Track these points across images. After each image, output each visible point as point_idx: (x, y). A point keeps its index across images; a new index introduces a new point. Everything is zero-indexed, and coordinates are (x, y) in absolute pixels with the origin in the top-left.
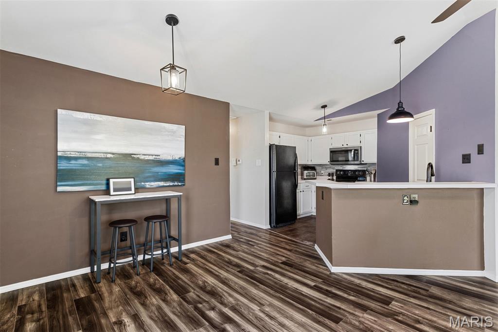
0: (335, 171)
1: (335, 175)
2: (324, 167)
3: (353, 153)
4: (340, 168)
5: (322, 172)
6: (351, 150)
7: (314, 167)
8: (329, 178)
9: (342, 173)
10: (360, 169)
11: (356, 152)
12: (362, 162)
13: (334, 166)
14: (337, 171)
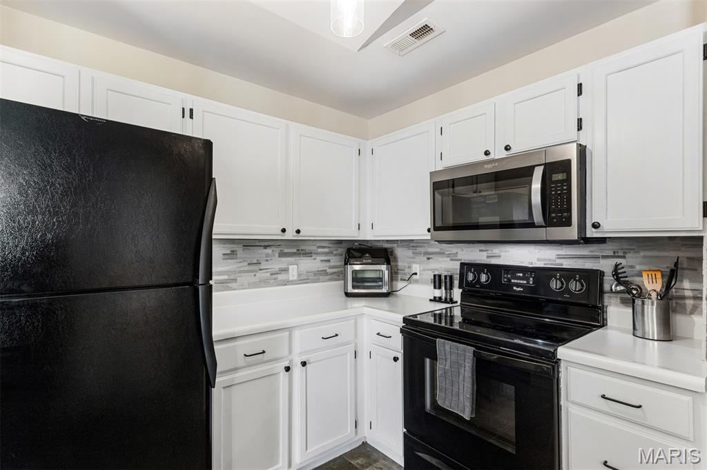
0: (456, 266)
1: (456, 283)
2: (422, 250)
3: (536, 186)
4: (477, 255)
5: (416, 268)
6: (528, 172)
7: (385, 250)
8: (438, 293)
9: (484, 278)
10: (567, 264)
11: (559, 177)
12: (591, 234)
13: (453, 249)
14: (465, 267)
